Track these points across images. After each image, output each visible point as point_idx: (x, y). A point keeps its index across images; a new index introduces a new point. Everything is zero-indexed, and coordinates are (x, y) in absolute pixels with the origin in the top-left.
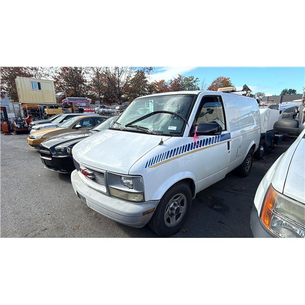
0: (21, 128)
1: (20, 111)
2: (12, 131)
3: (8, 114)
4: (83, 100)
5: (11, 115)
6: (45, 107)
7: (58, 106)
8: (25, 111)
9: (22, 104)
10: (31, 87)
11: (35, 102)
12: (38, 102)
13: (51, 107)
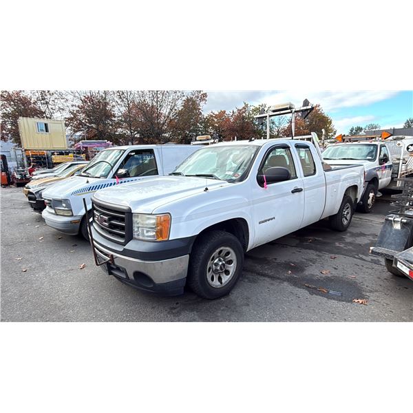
0: (22, 179)
1: (23, 159)
2: (12, 183)
3: (8, 163)
4: (101, 143)
5: (12, 165)
6: (53, 154)
7: (69, 152)
8: (28, 158)
9: (26, 150)
10: (36, 130)
11: (40, 147)
12: (45, 147)
13: (61, 154)
